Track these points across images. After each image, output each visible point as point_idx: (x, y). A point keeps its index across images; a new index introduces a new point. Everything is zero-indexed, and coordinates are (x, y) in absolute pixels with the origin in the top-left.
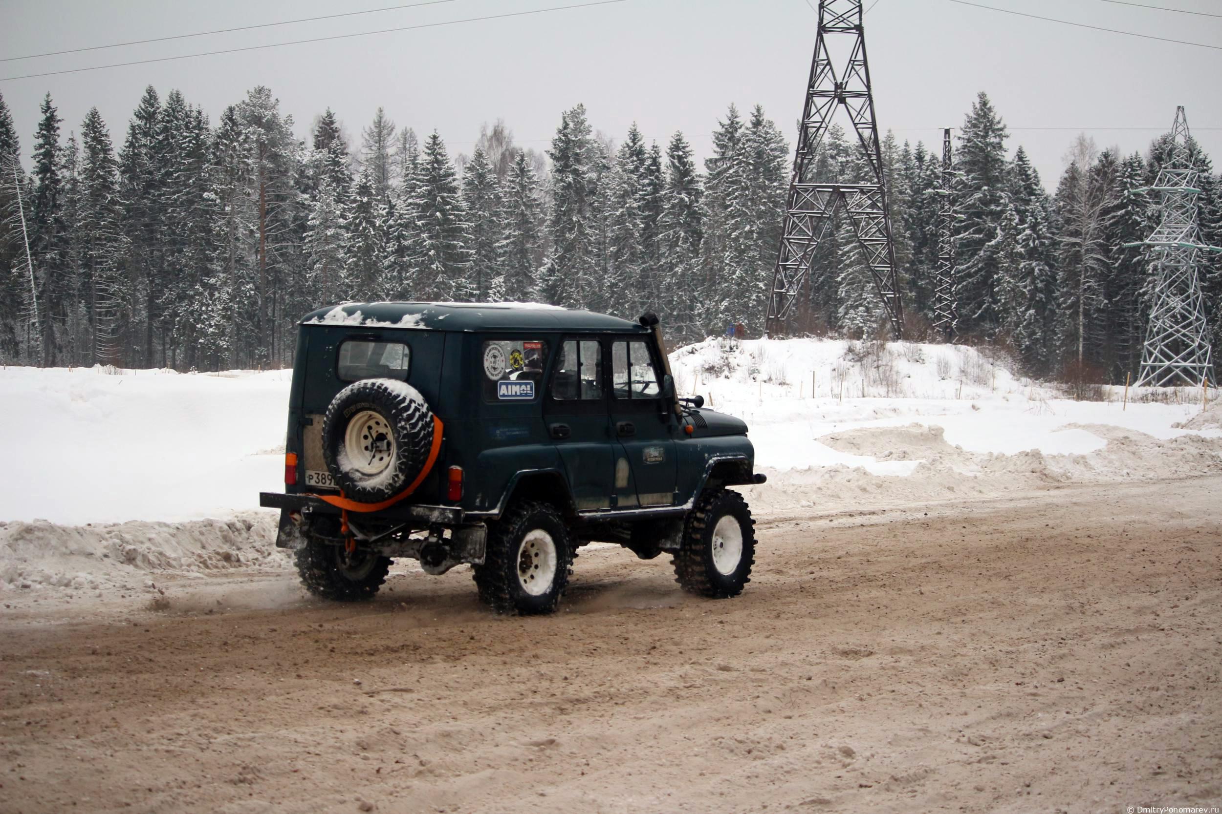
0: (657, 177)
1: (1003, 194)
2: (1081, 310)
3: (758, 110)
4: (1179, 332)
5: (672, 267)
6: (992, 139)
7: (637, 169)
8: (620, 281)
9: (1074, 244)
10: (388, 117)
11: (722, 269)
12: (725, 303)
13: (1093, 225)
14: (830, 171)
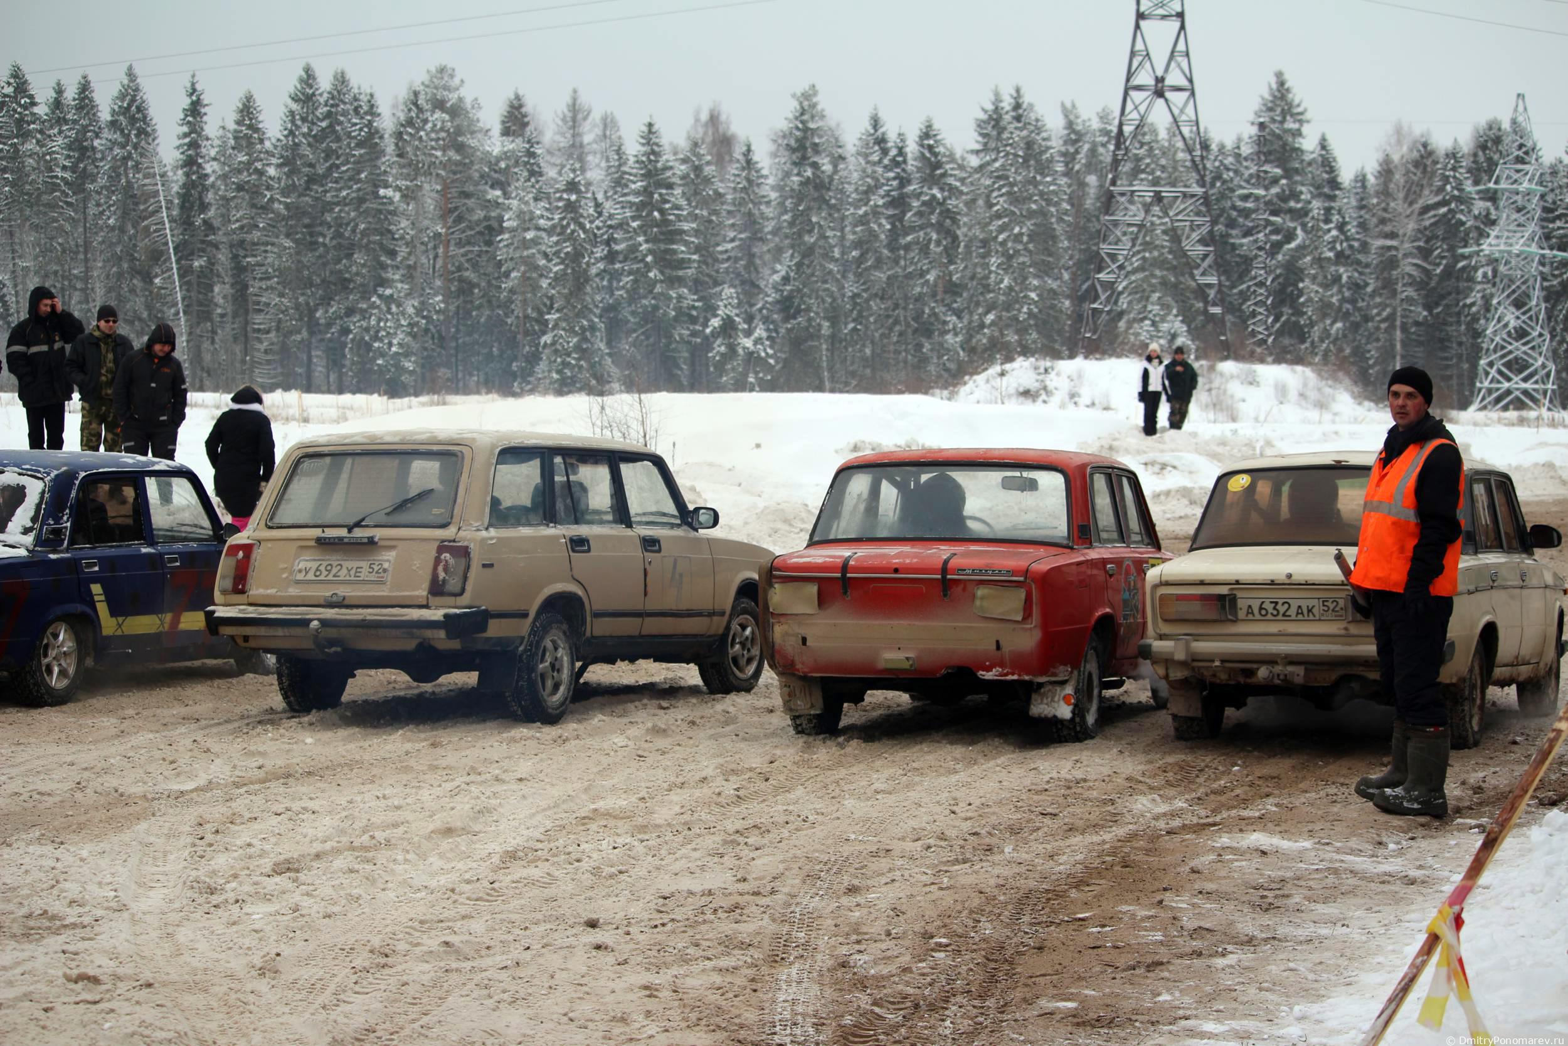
0: (904, 170)
1: (1304, 189)
2: (1398, 323)
3: (1018, 91)
4: (1518, 349)
5: (922, 274)
6: (1290, 125)
7: (880, 161)
8: (865, 290)
9: (1390, 248)
10: (584, 99)
11: (987, 277)
12: (990, 317)
13: (1411, 226)
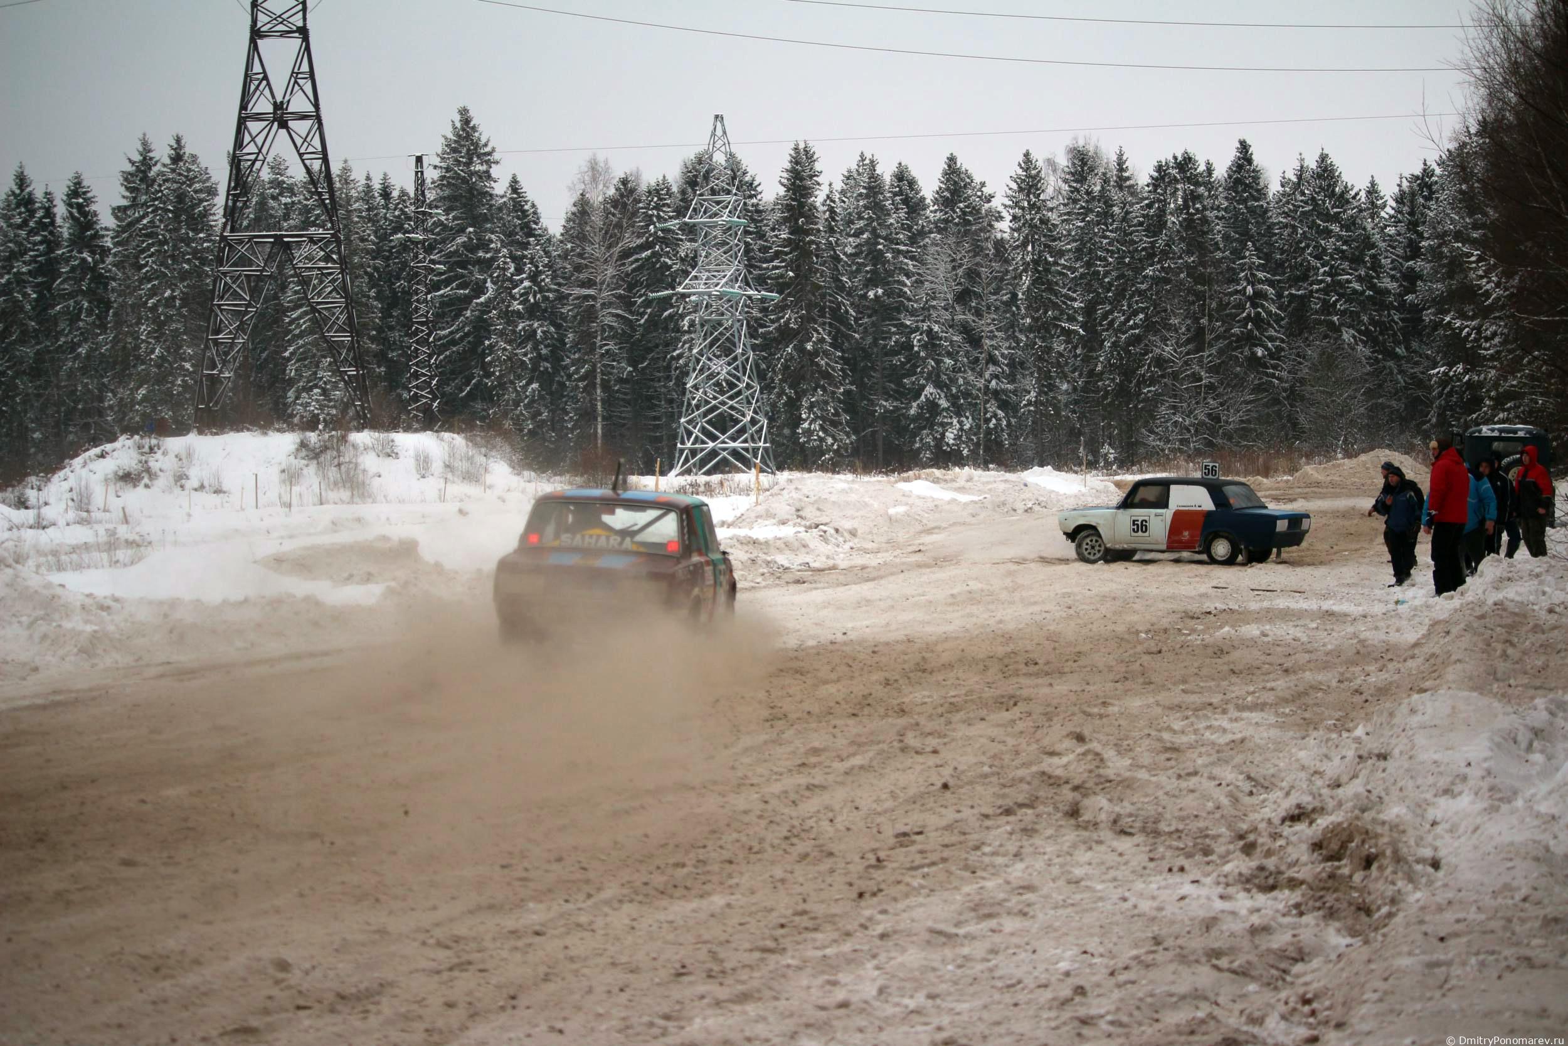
0: (51, 233)
1: (493, 237)
2: (598, 381)
3: (178, 140)
4: (726, 404)
5: (73, 347)
6: (479, 167)
7: (25, 223)
8: (8, 368)
9: (586, 298)
11: (137, 347)
12: (143, 391)
13: (611, 271)
14: (272, 216)
